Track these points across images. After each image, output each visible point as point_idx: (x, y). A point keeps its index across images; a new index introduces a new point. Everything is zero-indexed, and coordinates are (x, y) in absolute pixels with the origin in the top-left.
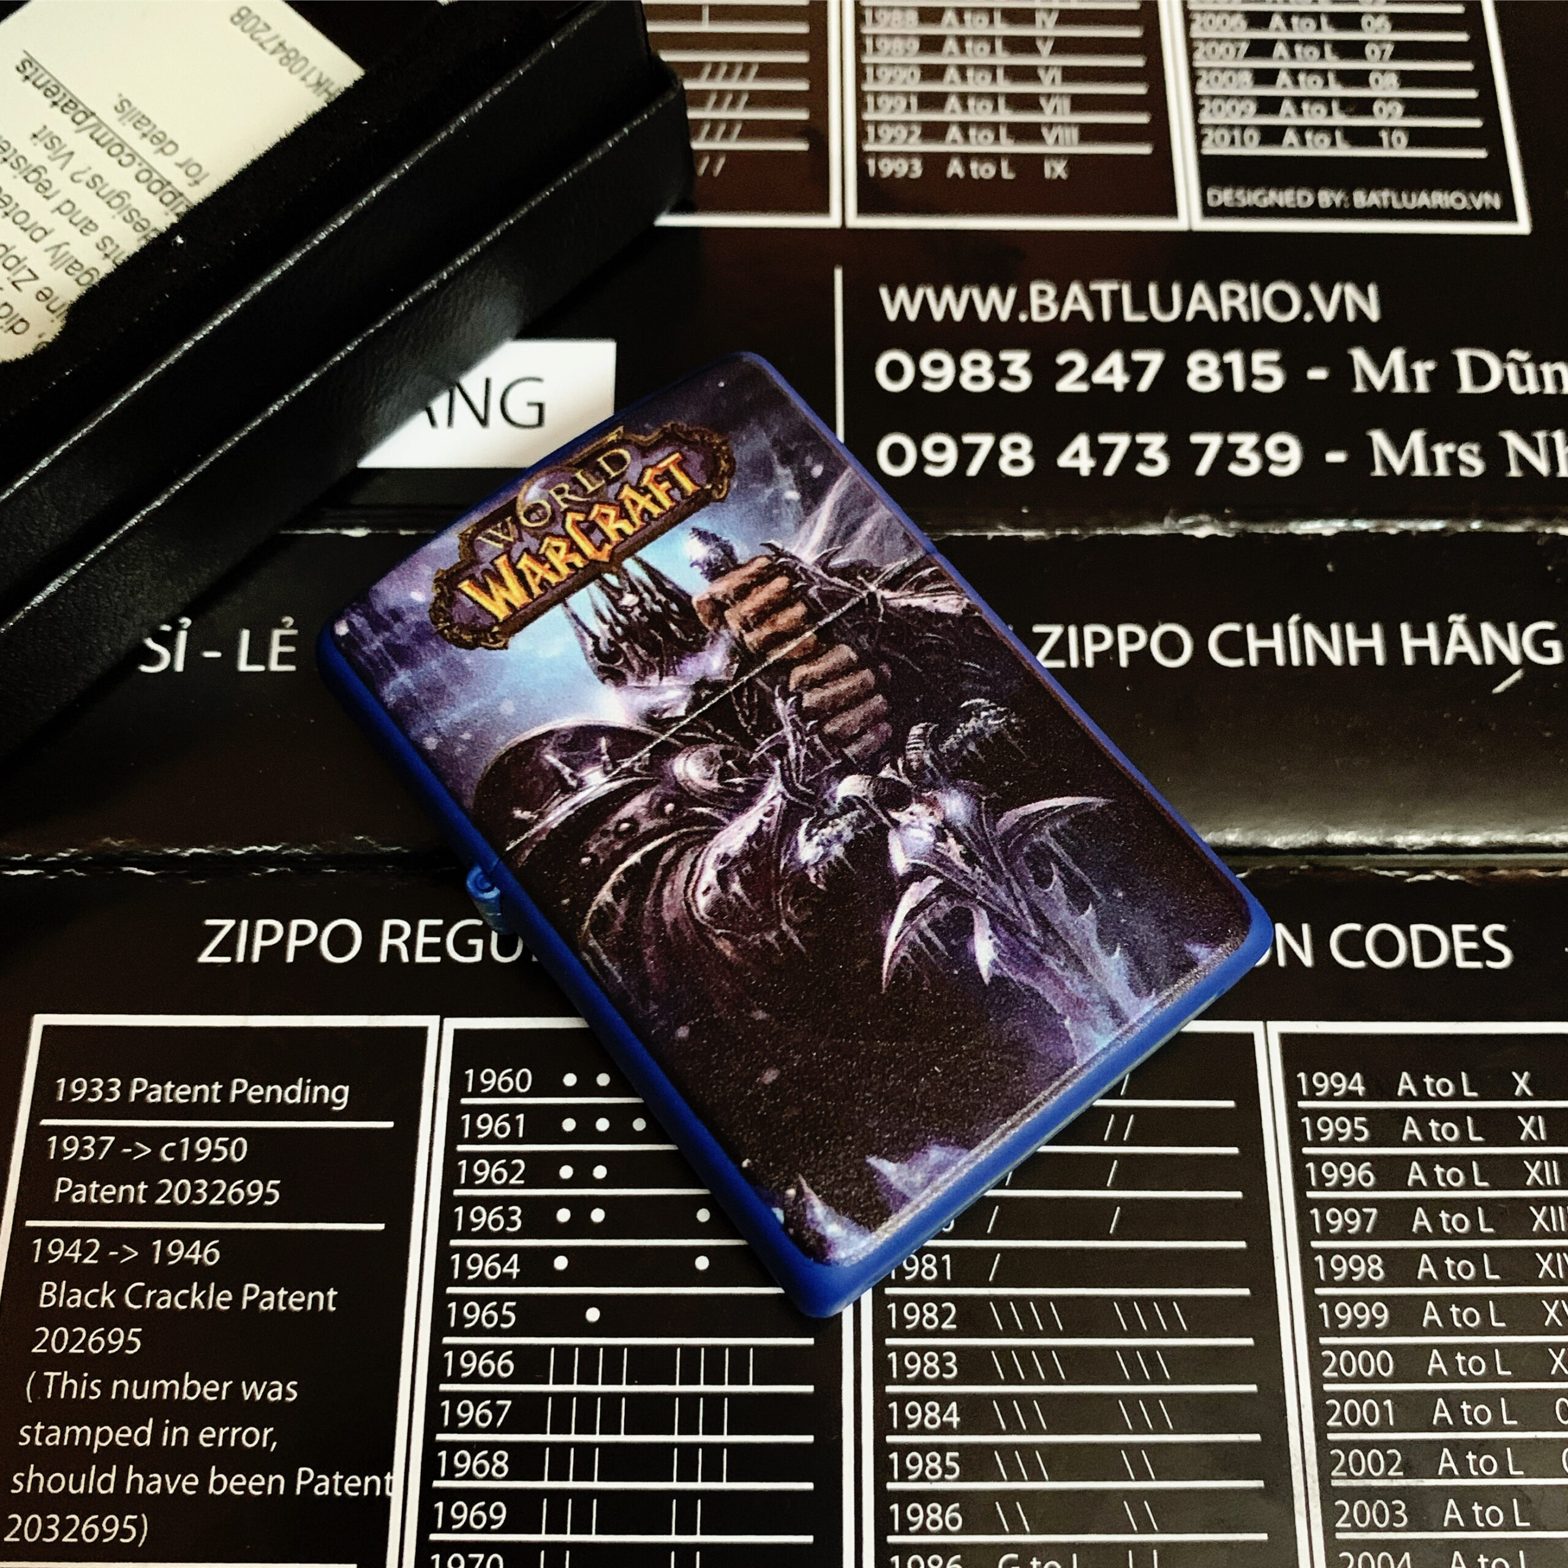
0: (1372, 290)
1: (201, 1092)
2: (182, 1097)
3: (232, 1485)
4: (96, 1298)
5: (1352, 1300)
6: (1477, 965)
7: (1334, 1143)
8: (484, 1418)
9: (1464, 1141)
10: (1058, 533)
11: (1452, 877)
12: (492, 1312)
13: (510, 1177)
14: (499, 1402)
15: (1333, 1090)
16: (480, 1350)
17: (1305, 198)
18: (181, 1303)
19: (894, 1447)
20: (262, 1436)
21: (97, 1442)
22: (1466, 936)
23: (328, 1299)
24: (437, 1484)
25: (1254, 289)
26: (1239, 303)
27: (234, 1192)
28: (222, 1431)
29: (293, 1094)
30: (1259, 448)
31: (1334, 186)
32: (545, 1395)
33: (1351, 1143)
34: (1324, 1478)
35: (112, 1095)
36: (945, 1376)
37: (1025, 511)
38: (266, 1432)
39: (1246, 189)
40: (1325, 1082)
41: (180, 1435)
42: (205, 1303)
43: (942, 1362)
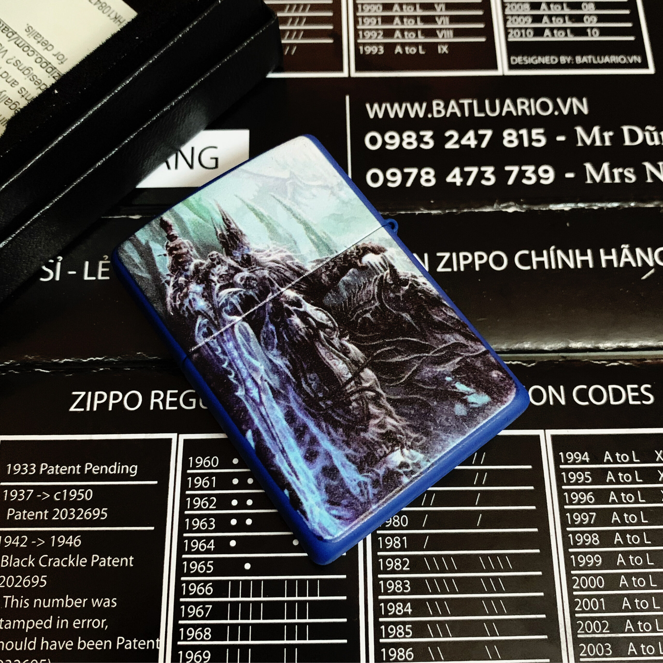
0: (585, 100)
1: (72, 469)
2: (63, 471)
3: (88, 645)
4: (26, 563)
5: (585, 554)
6: (639, 403)
7: (576, 483)
8: (200, 613)
9: (634, 482)
10: (447, 211)
11: (627, 364)
12: (203, 566)
13: (209, 506)
14: (207, 606)
15: (575, 460)
16: (197, 583)
17: (554, 60)
18: (64, 564)
19: (383, 623)
20: (101, 623)
21: (28, 627)
22: (633, 390)
23: (129, 561)
24: (179, 643)
25: (532, 101)
26: (525, 107)
27: (87, 514)
28: (83, 621)
29: (112, 469)
30: (536, 172)
31: (567, 54)
32: (227, 603)
33: (584, 484)
34: (574, 634)
35: (32, 471)
36: (405, 591)
37: (432, 202)
38: (103, 621)
39: (528, 56)
40: (572, 457)
41: (65, 623)
42: (75, 564)
43: (404, 585)
